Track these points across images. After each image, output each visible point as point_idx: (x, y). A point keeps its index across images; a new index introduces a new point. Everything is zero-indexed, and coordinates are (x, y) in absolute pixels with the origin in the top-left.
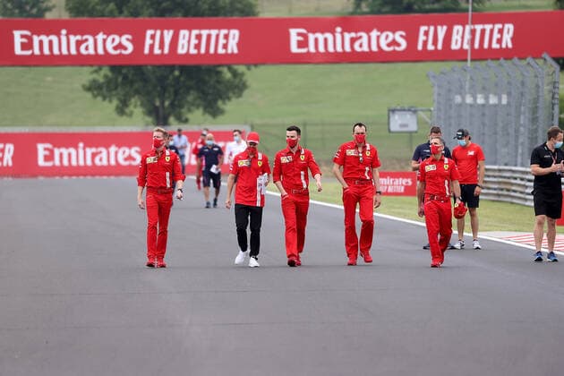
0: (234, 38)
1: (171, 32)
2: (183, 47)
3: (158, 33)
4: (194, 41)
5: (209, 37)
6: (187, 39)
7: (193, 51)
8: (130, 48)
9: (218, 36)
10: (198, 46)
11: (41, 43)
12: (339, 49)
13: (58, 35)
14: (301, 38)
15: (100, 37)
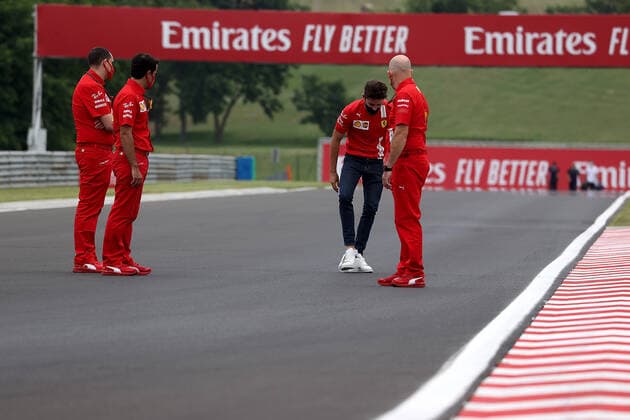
0: (402, 35)
1: (333, 28)
2: (345, 45)
3: (319, 28)
4: (358, 39)
5: (375, 34)
6: (350, 35)
7: (356, 49)
8: (287, 44)
9: (384, 33)
10: (362, 45)
11: (191, 36)
12: (520, 51)
13: (210, 27)
14: (477, 38)
15: (256, 31)
